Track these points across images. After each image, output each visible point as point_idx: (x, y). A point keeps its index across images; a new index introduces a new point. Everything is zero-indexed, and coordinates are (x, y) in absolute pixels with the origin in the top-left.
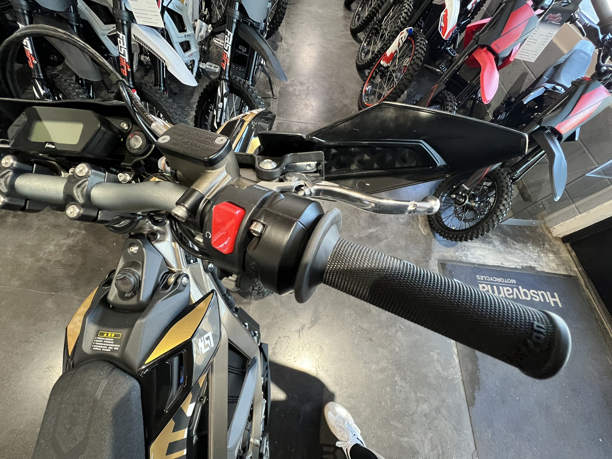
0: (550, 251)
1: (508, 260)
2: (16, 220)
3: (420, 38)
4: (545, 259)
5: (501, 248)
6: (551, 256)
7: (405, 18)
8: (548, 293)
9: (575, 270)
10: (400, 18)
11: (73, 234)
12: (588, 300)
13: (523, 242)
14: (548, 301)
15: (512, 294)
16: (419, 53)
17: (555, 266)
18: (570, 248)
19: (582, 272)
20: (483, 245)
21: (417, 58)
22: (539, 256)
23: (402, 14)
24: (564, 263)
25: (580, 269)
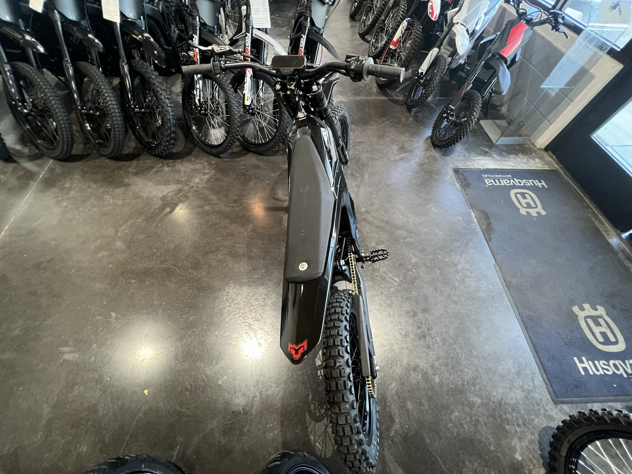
0: (536, 157)
1: (505, 165)
2: (170, 168)
3: (416, 24)
4: (532, 162)
5: (498, 158)
6: (537, 160)
7: (403, 15)
8: (536, 181)
9: (556, 167)
10: (399, 16)
11: (207, 173)
12: (568, 183)
13: (515, 154)
14: (537, 185)
15: (510, 183)
16: (417, 34)
17: (541, 166)
18: (551, 154)
19: (563, 168)
20: (485, 158)
21: (416, 37)
22: (528, 161)
23: (400, 13)
24: (547, 163)
25: (561, 166)
